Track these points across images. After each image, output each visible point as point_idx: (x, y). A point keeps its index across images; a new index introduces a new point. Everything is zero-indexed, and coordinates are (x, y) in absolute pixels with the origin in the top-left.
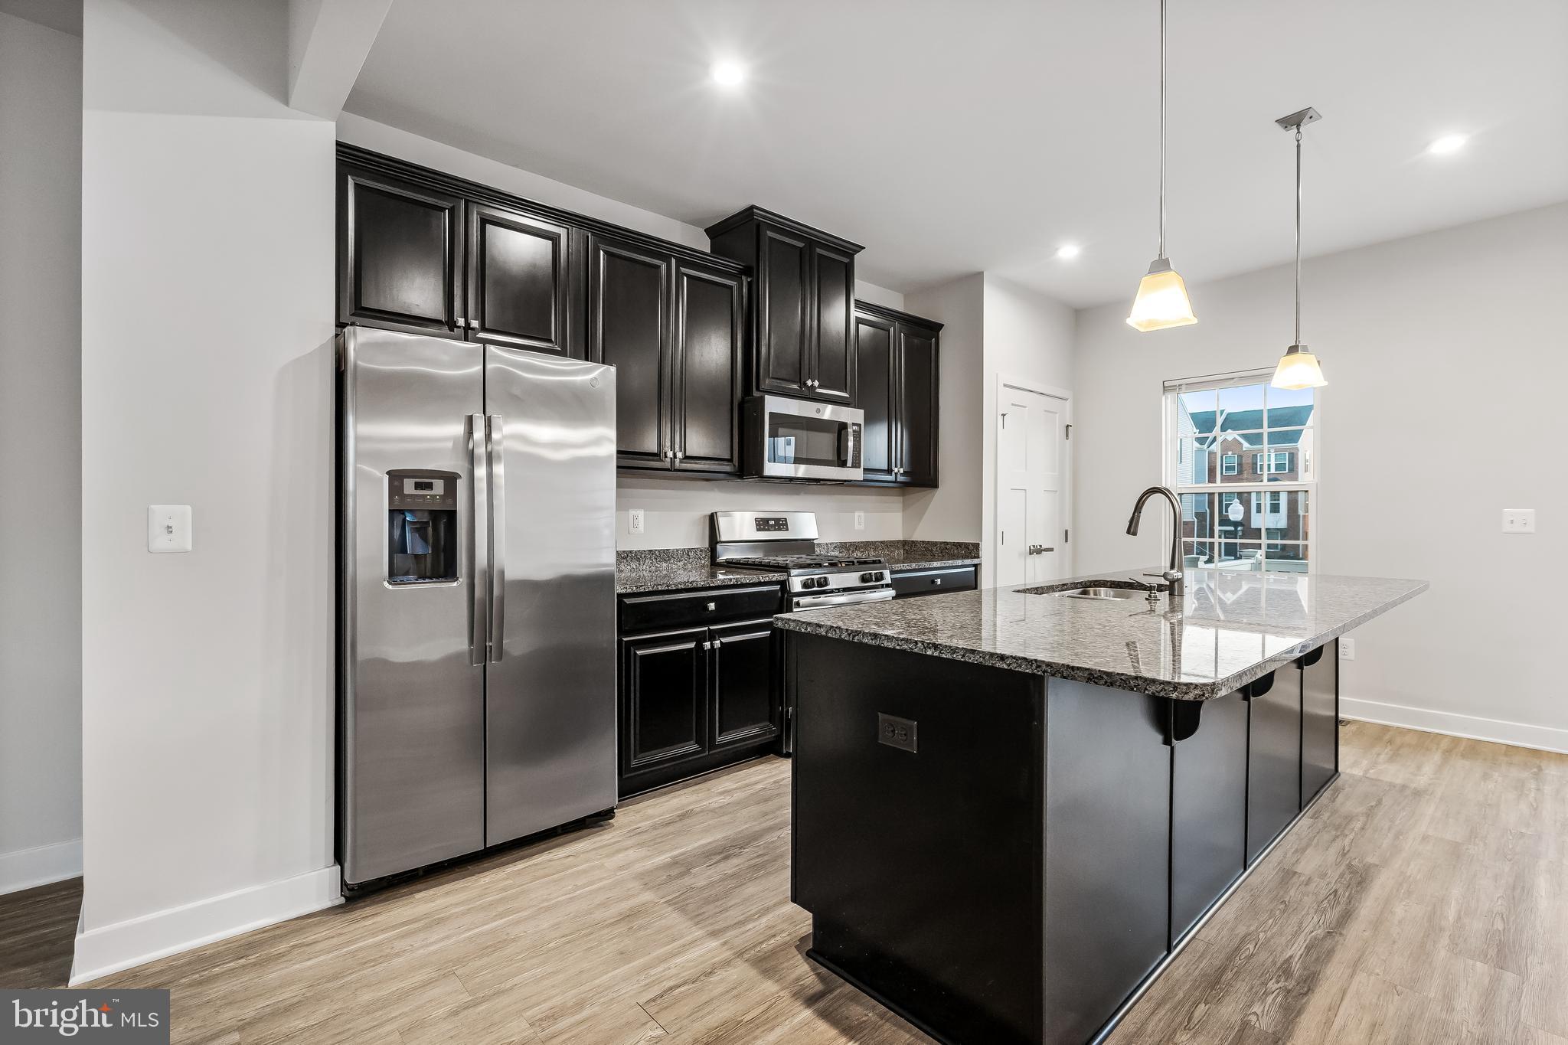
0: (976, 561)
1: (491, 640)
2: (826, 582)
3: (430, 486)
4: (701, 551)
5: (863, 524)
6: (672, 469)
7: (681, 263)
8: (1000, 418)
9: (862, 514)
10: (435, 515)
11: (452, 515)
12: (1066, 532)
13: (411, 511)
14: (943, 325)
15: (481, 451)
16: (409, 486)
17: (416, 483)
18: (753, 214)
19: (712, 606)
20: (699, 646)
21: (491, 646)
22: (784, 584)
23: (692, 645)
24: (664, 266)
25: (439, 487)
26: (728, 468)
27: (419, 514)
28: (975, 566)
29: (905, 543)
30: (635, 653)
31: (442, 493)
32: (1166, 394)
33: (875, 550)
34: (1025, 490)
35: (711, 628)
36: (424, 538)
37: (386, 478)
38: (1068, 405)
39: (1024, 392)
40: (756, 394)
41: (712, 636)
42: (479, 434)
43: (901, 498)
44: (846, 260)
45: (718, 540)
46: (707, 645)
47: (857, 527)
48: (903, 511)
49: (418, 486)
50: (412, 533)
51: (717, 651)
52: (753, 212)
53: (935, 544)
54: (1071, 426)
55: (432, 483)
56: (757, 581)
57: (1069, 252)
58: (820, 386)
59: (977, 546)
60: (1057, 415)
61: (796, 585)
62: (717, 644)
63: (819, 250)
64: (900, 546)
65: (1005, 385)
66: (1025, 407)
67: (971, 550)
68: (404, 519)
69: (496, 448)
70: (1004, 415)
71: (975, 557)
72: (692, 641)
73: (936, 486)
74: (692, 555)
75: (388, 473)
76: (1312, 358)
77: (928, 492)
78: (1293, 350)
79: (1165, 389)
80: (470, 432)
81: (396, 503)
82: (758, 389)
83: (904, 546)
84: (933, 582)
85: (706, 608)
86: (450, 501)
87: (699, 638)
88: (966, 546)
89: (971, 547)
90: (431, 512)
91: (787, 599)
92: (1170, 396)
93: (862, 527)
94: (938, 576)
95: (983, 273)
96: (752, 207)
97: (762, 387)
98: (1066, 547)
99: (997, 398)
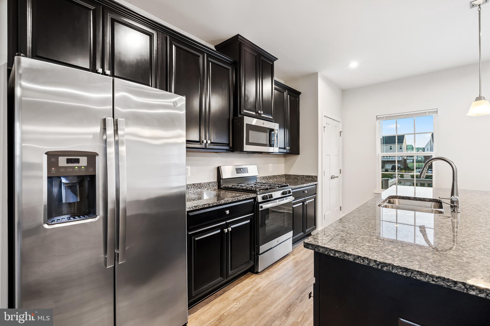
1: (118, 248)
2: (271, 196)
3: (77, 161)
4: (214, 183)
5: (272, 169)
6: (205, 148)
7: (208, 56)
8: (323, 128)
9: (272, 165)
10: (81, 179)
11: (93, 178)
12: (340, 170)
13: (65, 177)
14: (301, 93)
15: (111, 140)
16: (62, 161)
17: (67, 159)
18: (238, 38)
19: (228, 212)
20: (222, 231)
21: (118, 254)
22: (255, 198)
23: (219, 231)
24: (201, 56)
25: (84, 161)
26: (227, 148)
27: (71, 178)
28: (316, 185)
29: (286, 175)
30: (194, 239)
31: (86, 165)
32: (377, 120)
33: (276, 179)
34: (330, 155)
35: (227, 222)
36: (75, 193)
37: (46, 156)
38: (340, 124)
39: (329, 119)
40: (239, 116)
41: (227, 225)
42: (110, 131)
43: (284, 158)
44: (271, 63)
45: (222, 178)
46: (226, 230)
47: (270, 170)
48: (285, 163)
49: (69, 161)
50: (66, 189)
51: (230, 232)
52: (238, 37)
53: (299, 176)
54: (342, 132)
55: (79, 159)
56: (245, 198)
57: (354, 65)
58: (263, 114)
59: (316, 177)
60: (338, 128)
61: (260, 198)
62: (230, 229)
63: (262, 58)
64: (284, 176)
65: (325, 116)
66: (329, 124)
67: (314, 179)
68: (61, 182)
69: (120, 138)
70: (324, 127)
71: (316, 181)
72: (219, 230)
73: (299, 154)
74: (210, 185)
75: (47, 153)
76: (487, 102)
77: (295, 156)
79: (377, 119)
80: (105, 129)
81: (53, 172)
82: (240, 114)
83: (285, 176)
84: (304, 192)
85: (225, 213)
86: (91, 170)
87: (222, 228)
88: (312, 177)
89: (314, 177)
90: (79, 177)
91: (256, 204)
92: (378, 121)
93: (272, 170)
94: (306, 190)
95: (317, 73)
96: (238, 35)
97: (242, 113)
98: (340, 176)
99: (322, 121)
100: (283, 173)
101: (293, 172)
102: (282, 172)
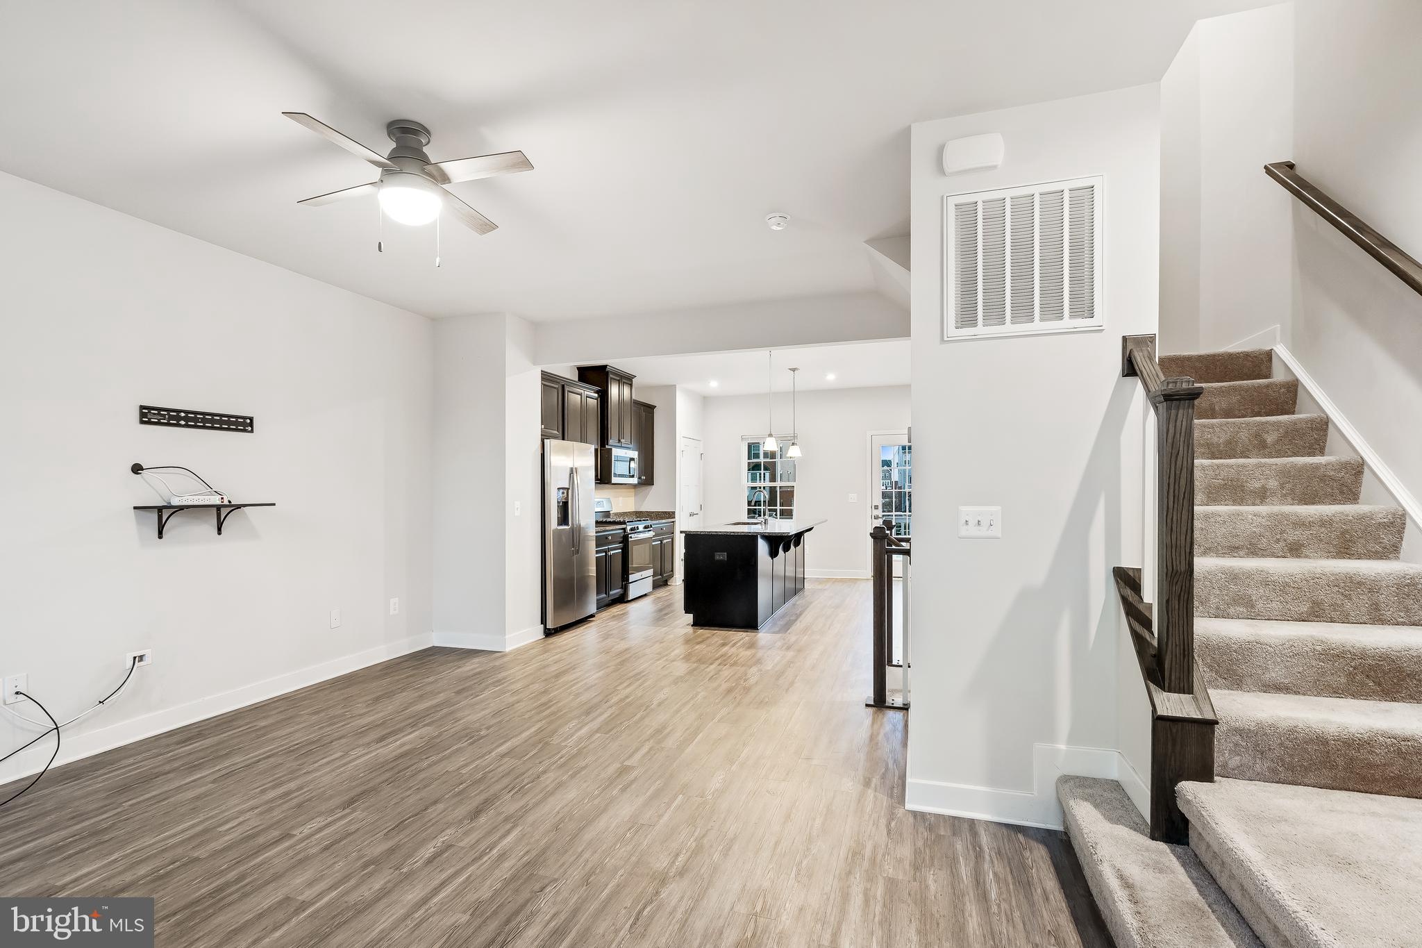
0: (672, 520)
2: (637, 528)
8: (682, 452)
9: (622, 498)
12: (701, 506)
14: (656, 407)
22: (624, 529)
28: (674, 522)
34: (688, 486)
38: (701, 444)
39: (688, 439)
40: (607, 447)
43: (633, 490)
44: (630, 383)
46: (608, 554)
48: (635, 496)
53: (653, 512)
54: (703, 454)
59: (674, 513)
60: (698, 449)
61: (628, 530)
63: (623, 380)
65: (684, 436)
66: (689, 445)
67: (670, 515)
71: (673, 518)
73: (653, 484)
76: (798, 447)
77: (649, 487)
78: (793, 444)
79: (743, 440)
84: (662, 529)
88: (669, 513)
91: (626, 535)
95: (676, 385)
97: (609, 444)
98: (701, 513)
99: (680, 443)
100: (633, 509)
101: (643, 509)
102: (631, 508)
